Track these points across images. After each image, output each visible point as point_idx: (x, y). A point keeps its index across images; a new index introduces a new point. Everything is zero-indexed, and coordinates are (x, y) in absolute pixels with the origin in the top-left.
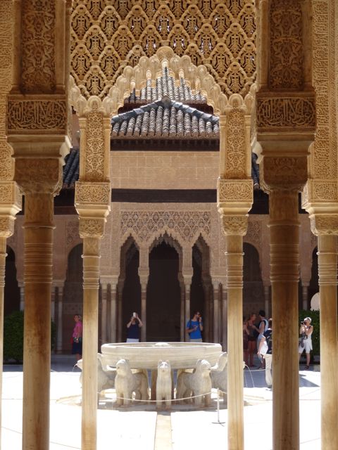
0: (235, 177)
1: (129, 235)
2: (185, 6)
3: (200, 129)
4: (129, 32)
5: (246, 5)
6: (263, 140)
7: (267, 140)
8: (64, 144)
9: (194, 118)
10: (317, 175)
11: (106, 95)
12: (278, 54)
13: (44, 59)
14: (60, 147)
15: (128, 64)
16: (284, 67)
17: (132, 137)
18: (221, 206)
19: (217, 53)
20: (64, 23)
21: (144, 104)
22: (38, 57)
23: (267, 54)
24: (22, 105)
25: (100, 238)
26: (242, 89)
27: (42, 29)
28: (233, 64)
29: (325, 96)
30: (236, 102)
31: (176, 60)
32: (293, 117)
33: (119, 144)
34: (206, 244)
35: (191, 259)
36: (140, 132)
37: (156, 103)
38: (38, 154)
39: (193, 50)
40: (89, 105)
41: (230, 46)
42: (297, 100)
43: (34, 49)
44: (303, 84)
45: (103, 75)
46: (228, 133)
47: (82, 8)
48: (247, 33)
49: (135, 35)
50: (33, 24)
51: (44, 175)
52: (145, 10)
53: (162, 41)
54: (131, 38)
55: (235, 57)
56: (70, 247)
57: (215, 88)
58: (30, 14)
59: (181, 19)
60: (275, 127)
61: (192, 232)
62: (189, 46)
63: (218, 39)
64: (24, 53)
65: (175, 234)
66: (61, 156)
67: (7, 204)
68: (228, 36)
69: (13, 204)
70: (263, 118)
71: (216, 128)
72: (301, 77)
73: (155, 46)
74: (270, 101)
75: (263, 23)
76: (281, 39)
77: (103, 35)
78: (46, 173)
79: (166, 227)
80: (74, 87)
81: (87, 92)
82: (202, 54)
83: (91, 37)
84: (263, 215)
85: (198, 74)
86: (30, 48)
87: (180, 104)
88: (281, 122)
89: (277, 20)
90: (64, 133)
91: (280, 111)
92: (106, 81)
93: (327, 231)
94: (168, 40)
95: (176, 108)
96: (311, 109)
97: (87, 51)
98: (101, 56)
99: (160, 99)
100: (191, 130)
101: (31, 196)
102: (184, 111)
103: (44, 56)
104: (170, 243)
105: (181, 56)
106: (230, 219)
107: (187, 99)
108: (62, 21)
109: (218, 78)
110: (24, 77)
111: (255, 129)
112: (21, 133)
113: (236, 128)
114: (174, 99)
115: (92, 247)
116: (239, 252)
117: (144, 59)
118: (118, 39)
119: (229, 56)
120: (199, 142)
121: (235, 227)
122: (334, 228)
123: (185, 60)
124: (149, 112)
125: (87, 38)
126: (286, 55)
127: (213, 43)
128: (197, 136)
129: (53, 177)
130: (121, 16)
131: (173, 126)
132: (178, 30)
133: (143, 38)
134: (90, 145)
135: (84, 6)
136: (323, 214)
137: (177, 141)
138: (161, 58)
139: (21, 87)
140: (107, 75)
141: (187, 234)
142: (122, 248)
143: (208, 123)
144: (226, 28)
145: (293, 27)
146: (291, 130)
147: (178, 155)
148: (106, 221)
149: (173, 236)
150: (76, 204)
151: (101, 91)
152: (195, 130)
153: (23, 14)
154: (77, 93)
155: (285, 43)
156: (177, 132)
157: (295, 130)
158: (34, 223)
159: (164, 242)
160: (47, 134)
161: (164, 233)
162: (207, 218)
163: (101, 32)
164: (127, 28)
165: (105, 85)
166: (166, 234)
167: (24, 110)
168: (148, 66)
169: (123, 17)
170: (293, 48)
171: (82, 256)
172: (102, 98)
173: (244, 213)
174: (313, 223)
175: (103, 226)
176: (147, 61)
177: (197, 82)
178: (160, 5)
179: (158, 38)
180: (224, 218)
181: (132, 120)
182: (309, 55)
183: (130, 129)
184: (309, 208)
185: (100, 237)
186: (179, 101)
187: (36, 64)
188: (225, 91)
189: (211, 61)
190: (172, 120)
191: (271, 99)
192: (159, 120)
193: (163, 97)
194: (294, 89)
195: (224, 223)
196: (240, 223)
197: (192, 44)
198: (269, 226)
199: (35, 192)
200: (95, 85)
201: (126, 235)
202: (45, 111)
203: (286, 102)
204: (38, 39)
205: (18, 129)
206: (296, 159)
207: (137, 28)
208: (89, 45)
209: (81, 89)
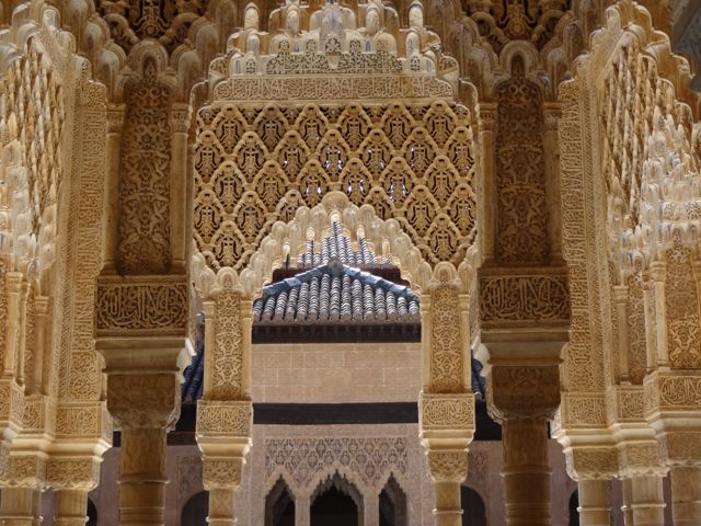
0: (447, 391)
1: (278, 478)
2: (364, 131)
3: (389, 308)
4: (280, 171)
5: (457, 129)
6: (490, 341)
7: (496, 341)
8: (183, 351)
9: (379, 291)
10: (574, 385)
11: (245, 265)
12: (510, 210)
13: (154, 221)
14: (177, 354)
15: (278, 219)
16: (519, 229)
17: (283, 323)
18: (425, 436)
19: (415, 200)
20: (185, 168)
21: (300, 271)
22: (144, 218)
23: (493, 209)
24: (120, 291)
25: (235, 490)
26: (454, 254)
27: (151, 177)
28: (439, 216)
29: (582, 263)
30: (444, 273)
31: (353, 212)
32: (535, 305)
33: (263, 334)
34: (401, 490)
35: (377, 515)
36: (296, 314)
37: (321, 269)
38: (143, 368)
39: (377, 196)
40: (219, 282)
41: (433, 190)
42: (541, 280)
43: (138, 206)
44: (548, 255)
45: (241, 236)
46: (434, 323)
47: (208, 136)
48: (459, 171)
49: (289, 175)
50: (138, 169)
51: (152, 399)
52: (305, 137)
53: (330, 183)
54: (283, 180)
55: (442, 206)
56: (185, 496)
57: (413, 253)
58: (132, 154)
59: (359, 151)
60: (509, 321)
61: (378, 471)
62: (372, 190)
63: (415, 180)
64: (123, 213)
65: (351, 473)
66: (178, 369)
67: (90, 437)
68: (430, 174)
69: (99, 437)
70: (490, 308)
71: (413, 306)
72: (546, 244)
73: (319, 191)
74: (499, 281)
75: (486, 164)
76: (513, 189)
77: (241, 176)
78: (155, 397)
79: (336, 462)
80: (195, 254)
81: (215, 262)
82: (391, 203)
83: (222, 179)
84: (489, 442)
85: (387, 233)
86: (132, 205)
87: (358, 270)
88: (517, 314)
89: (507, 159)
90: (184, 334)
91: (515, 296)
92: (245, 244)
93: (593, 473)
94: (340, 182)
95: (350, 276)
96: (562, 293)
97: (216, 200)
98: (238, 207)
99: (325, 262)
100: (374, 310)
101: (132, 432)
102: (363, 281)
103: (153, 218)
104: (344, 489)
105: (360, 205)
106: (439, 457)
107: (367, 261)
108: (181, 164)
109: (417, 238)
110: (122, 249)
111: (477, 324)
112: (117, 335)
113: (446, 314)
114: (347, 263)
115: (222, 503)
116: (456, 509)
117: (303, 210)
118: (264, 180)
119: (432, 204)
120: (387, 328)
121: (448, 469)
122: (602, 470)
123: (366, 212)
124: (309, 283)
125: (216, 180)
126: (522, 211)
127: (409, 186)
128: (384, 319)
129: (166, 402)
130: (268, 148)
131: (346, 305)
132: (354, 167)
133: (302, 178)
134: (221, 343)
135: (212, 133)
136: (584, 447)
137: (353, 328)
138: (328, 208)
139: (119, 265)
140: (247, 236)
141: (371, 474)
142: (268, 498)
143: (401, 299)
144: (428, 162)
145: (530, 171)
146: (532, 326)
147: (356, 348)
148: (244, 462)
149: (349, 477)
150: (199, 436)
151: (237, 259)
152: (381, 311)
153: (122, 154)
154: (201, 264)
155: (519, 194)
156: (352, 313)
157: (538, 325)
158: (136, 475)
159: (333, 488)
160: (157, 335)
161: (334, 472)
162: (401, 447)
163: (238, 171)
164: (277, 165)
165: (243, 251)
166: (337, 474)
167: (122, 300)
168: (310, 220)
169: (271, 149)
170: (532, 201)
171: (208, 519)
172: (239, 271)
173: (462, 446)
174: (569, 462)
175: (240, 471)
176: (308, 213)
177: (385, 244)
178: (326, 130)
179: (324, 179)
180: (430, 455)
181: (282, 296)
182: (556, 213)
183: (279, 310)
184: (562, 437)
185: (236, 488)
186: (355, 265)
187: (142, 229)
188: (427, 258)
189: (406, 213)
190: (345, 295)
191: (501, 279)
192: (324, 295)
193: (331, 259)
194: (536, 262)
195: (431, 463)
196: (456, 462)
197: (377, 187)
198: (503, 475)
199: (138, 426)
200: (228, 250)
201: (275, 477)
202: (155, 301)
203: (524, 282)
204: (146, 191)
205: (113, 329)
206: (541, 370)
207: (292, 164)
208: (219, 190)
209: (207, 257)
